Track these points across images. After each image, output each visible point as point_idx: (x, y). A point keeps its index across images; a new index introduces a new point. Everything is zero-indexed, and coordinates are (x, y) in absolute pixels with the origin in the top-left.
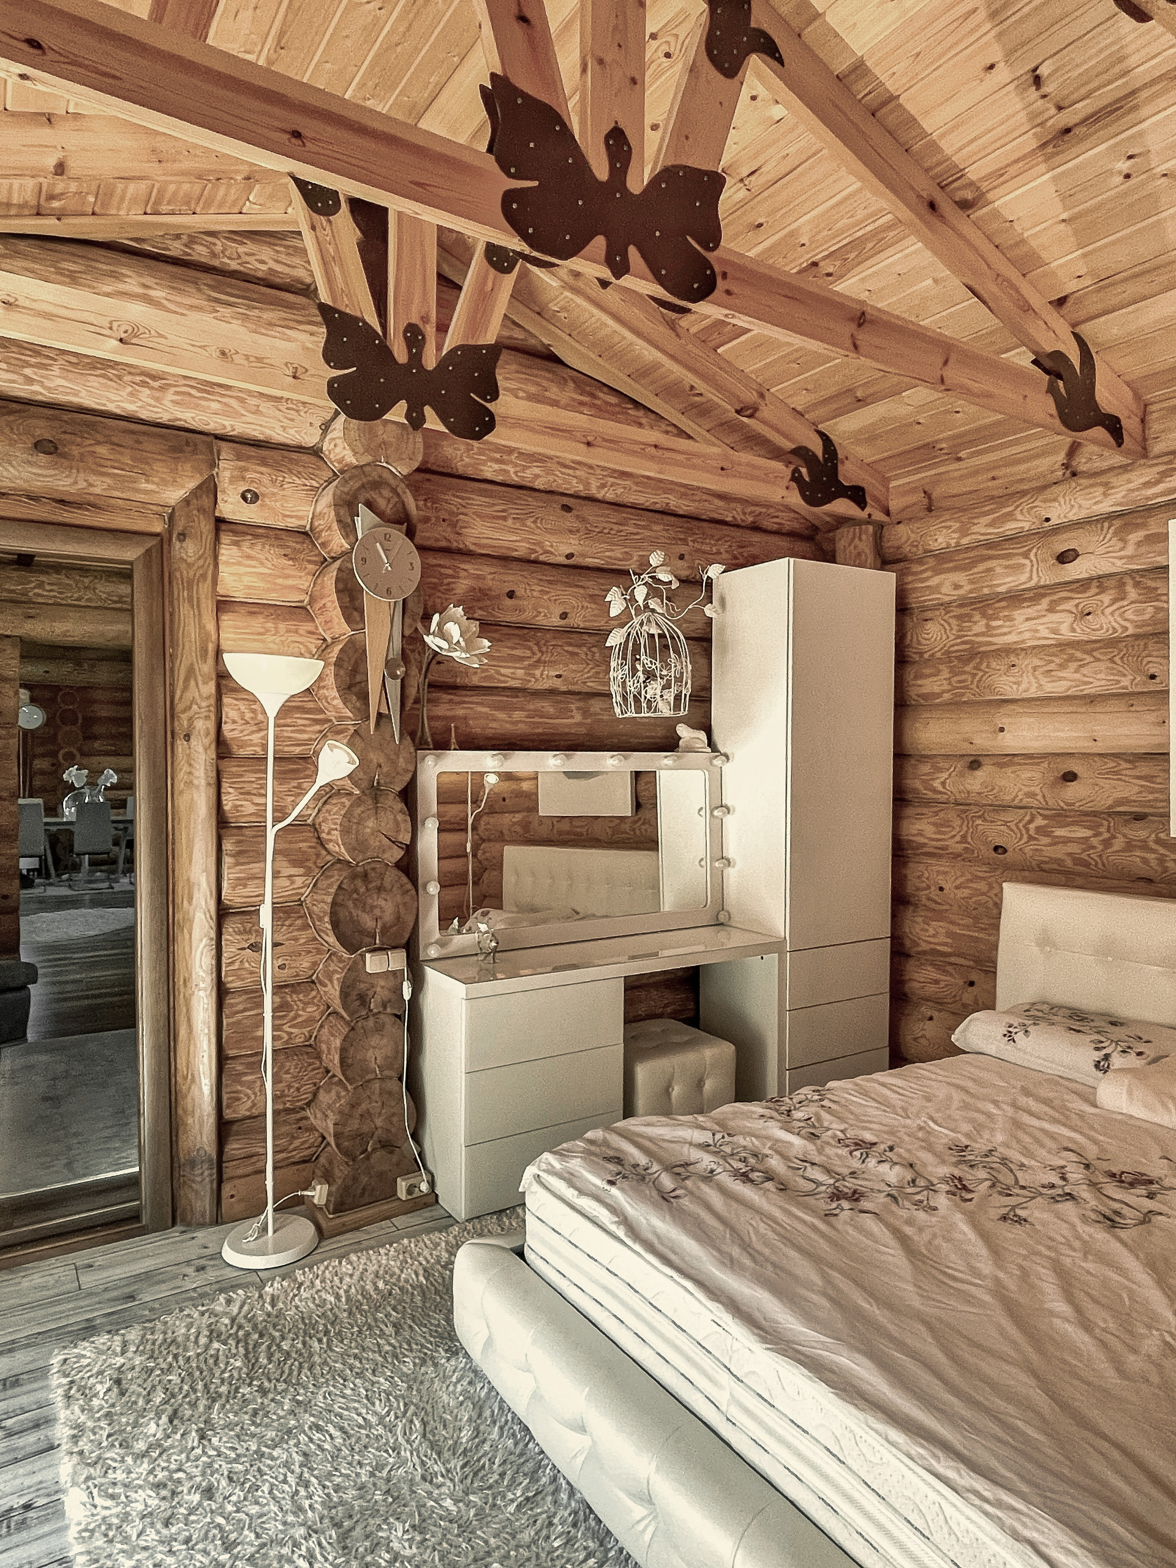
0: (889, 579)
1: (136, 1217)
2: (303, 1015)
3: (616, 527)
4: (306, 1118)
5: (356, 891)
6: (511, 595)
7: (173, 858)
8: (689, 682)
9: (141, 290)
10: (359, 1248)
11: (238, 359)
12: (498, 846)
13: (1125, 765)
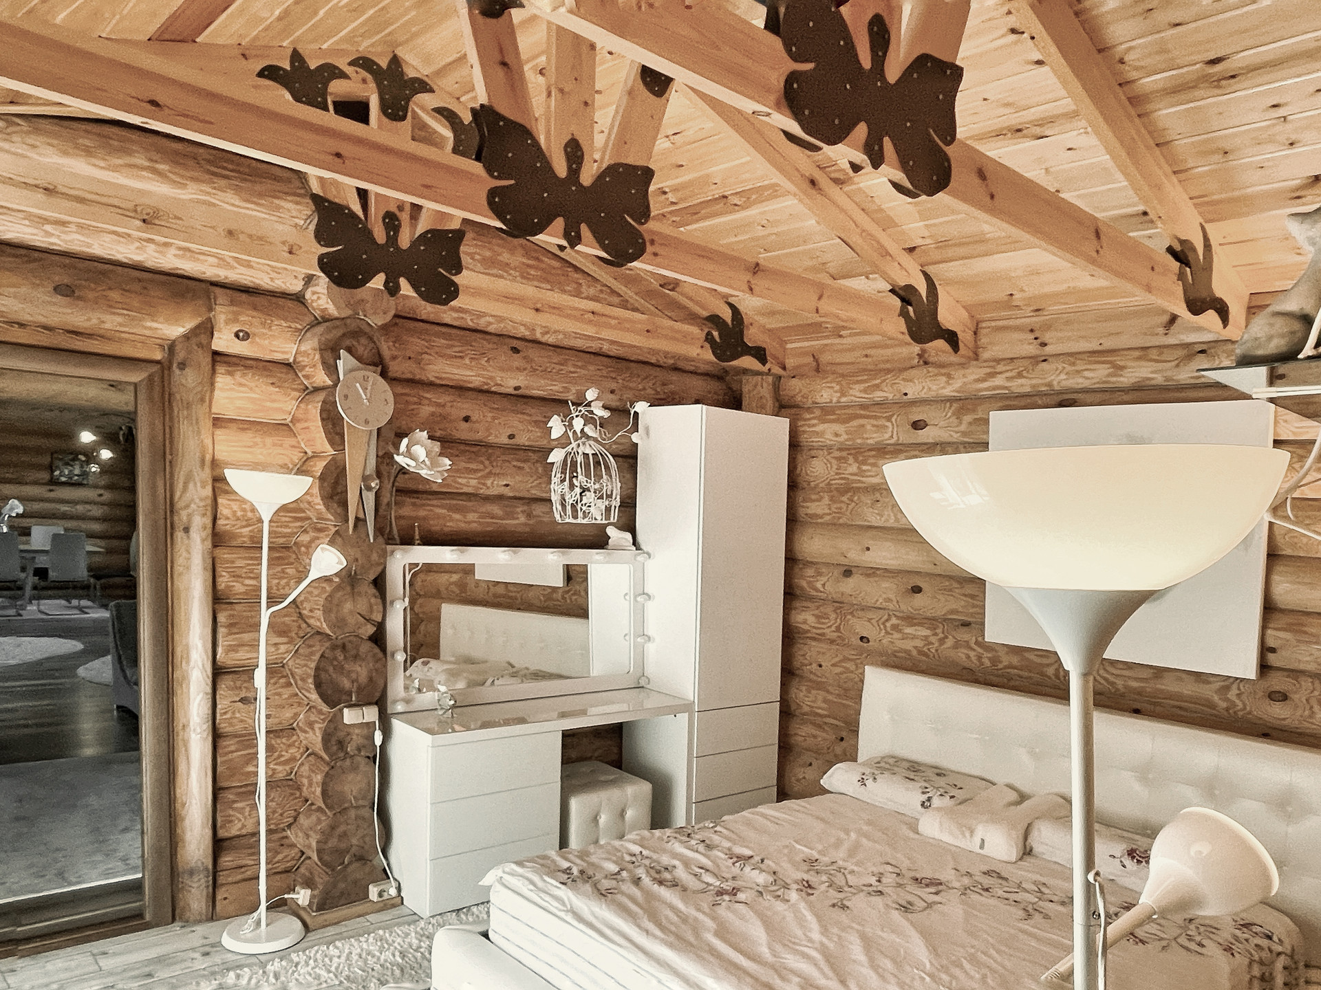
0: (782, 425)
1: (139, 915)
2: (287, 756)
3: (558, 367)
4: (287, 837)
5: (335, 658)
6: (467, 419)
7: (173, 627)
8: (618, 497)
9: (147, 164)
10: (341, 937)
11: (241, 237)
12: (435, 602)
13: (955, 585)
